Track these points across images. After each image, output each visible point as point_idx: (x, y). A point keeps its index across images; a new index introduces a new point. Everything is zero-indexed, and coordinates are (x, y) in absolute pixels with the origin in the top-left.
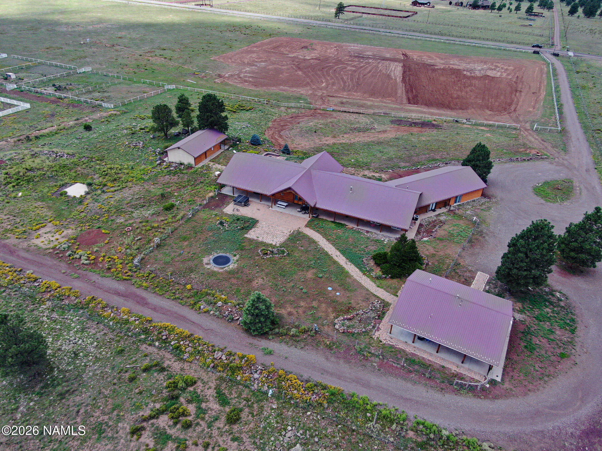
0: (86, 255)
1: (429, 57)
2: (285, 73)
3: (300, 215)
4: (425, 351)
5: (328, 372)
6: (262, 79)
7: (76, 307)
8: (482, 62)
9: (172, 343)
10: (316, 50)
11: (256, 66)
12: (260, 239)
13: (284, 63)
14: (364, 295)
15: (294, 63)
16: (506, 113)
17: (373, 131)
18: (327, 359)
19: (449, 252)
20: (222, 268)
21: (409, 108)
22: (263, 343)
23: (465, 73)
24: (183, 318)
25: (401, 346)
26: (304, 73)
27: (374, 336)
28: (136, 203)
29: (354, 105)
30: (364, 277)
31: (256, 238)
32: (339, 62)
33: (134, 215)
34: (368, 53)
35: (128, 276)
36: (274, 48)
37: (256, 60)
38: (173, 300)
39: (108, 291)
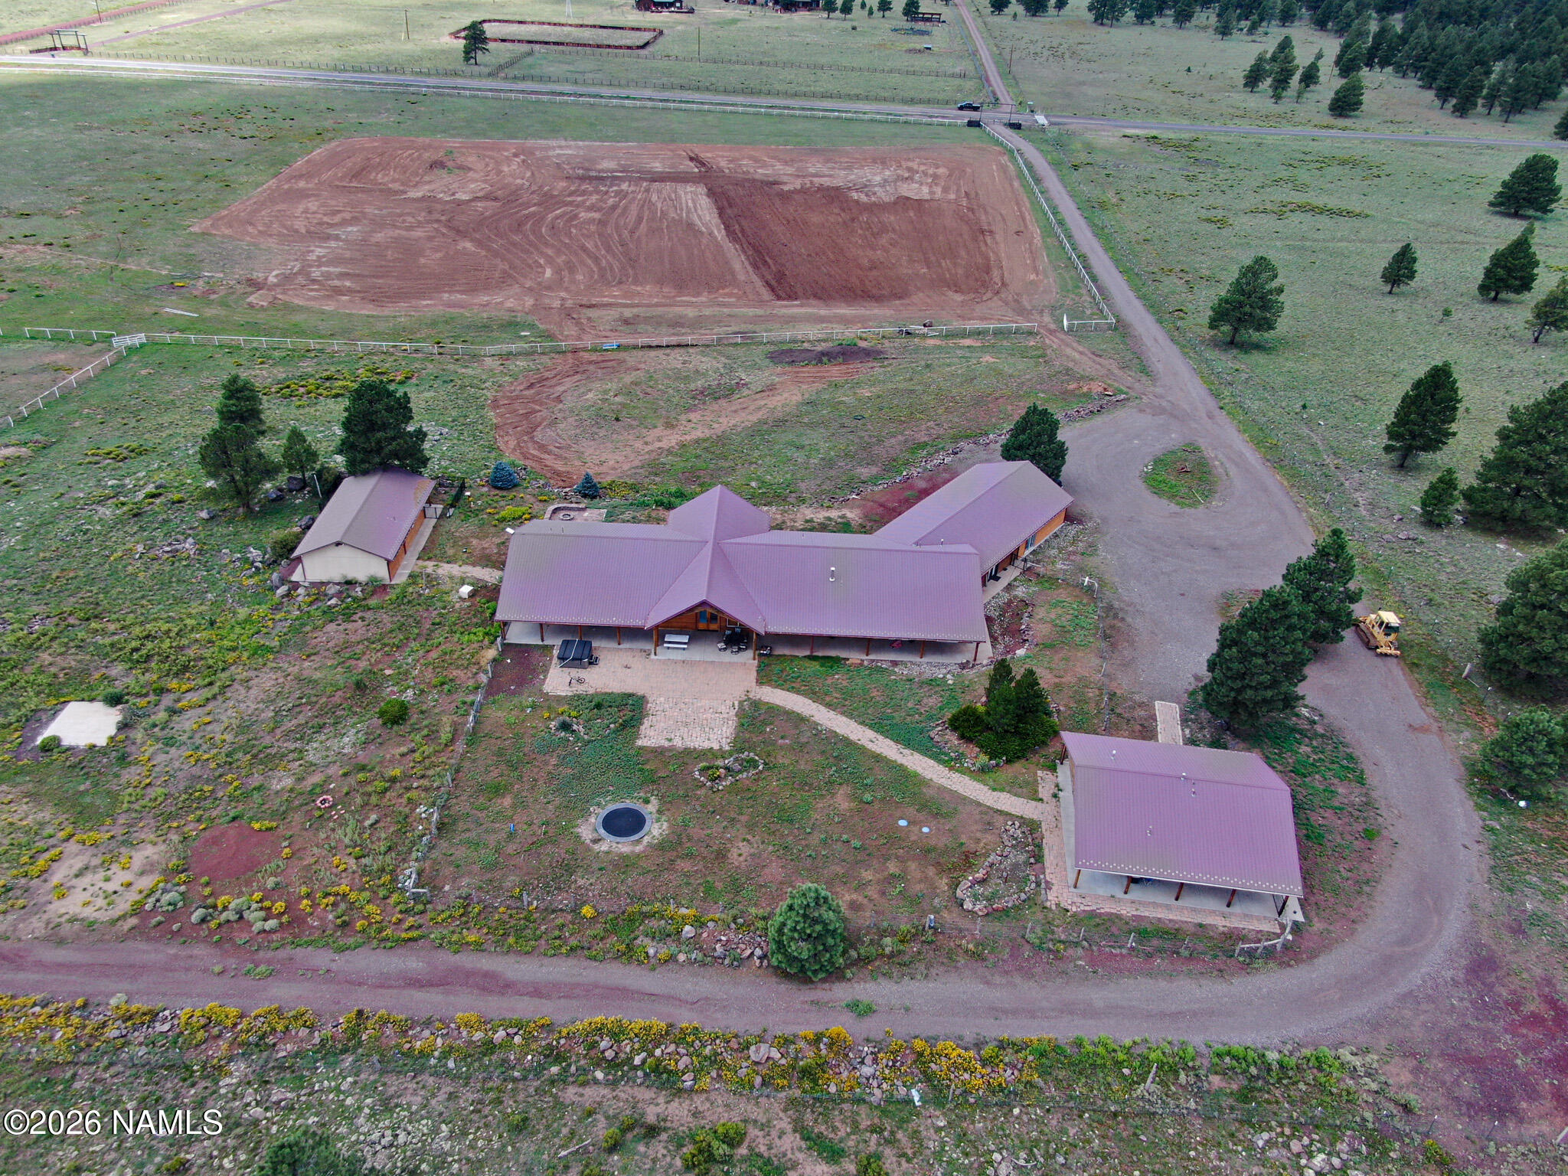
0: (254, 906)
1: (756, 160)
2: (428, 252)
3: (728, 657)
4: (1155, 905)
5: (1005, 1012)
6: (378, 277)
7: (329, 1052)
8: (874, 161)
9: (637, 1060)
10: (470, 169)
11: (337, 238)
12: (678, 743)
13: (410, 219)
14: (978, 817)
15: (436, 216)
16: (989, 295)
17: (745, 392)
18: (987, 983)
19: (1082, 671)
20: (639, 841)
21: (784, 311)
22: (841, 992)
23: (855, 195)
24: (623, 993)
25: (1108, 908)
26: (479, 243)
27: (1048, 904)
28: (294, 722)
29: (659, 324)
30: (956, 776)
31: (667, 744)
32: (549, 200)
33: (311, 757)
34: (606, 164)
35: (411, 928)
36: (356, 175)
37: (326, 219)
38: (568, 956)
39: (383, 983)
